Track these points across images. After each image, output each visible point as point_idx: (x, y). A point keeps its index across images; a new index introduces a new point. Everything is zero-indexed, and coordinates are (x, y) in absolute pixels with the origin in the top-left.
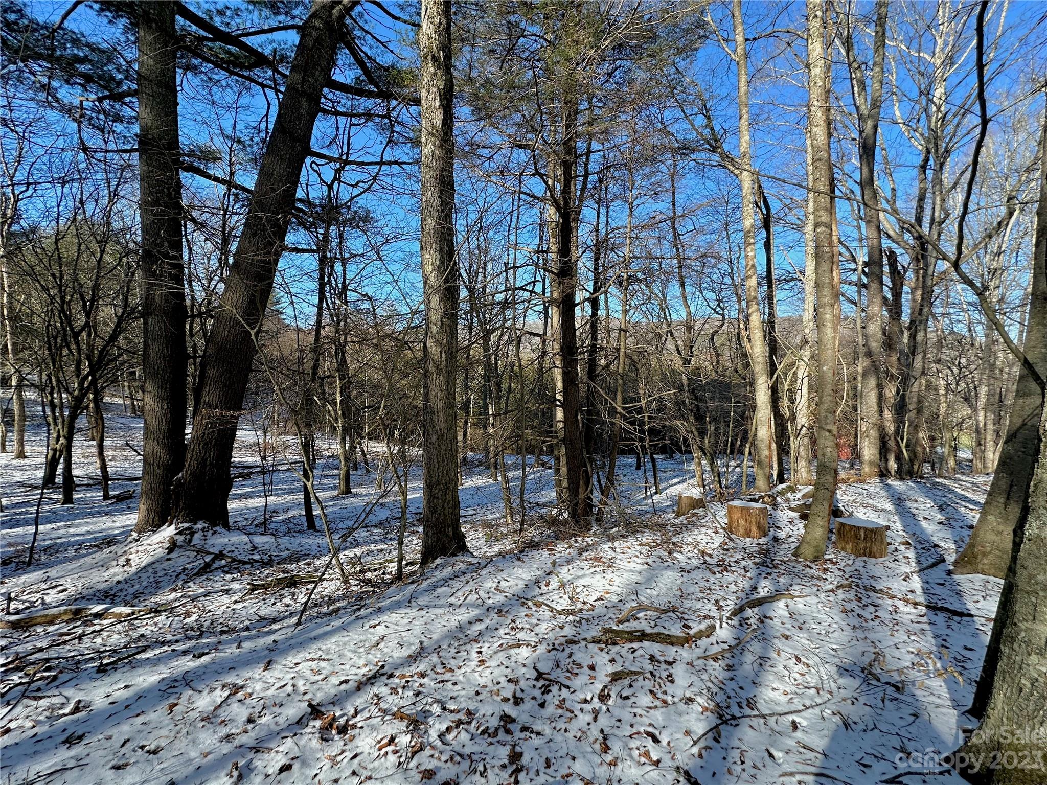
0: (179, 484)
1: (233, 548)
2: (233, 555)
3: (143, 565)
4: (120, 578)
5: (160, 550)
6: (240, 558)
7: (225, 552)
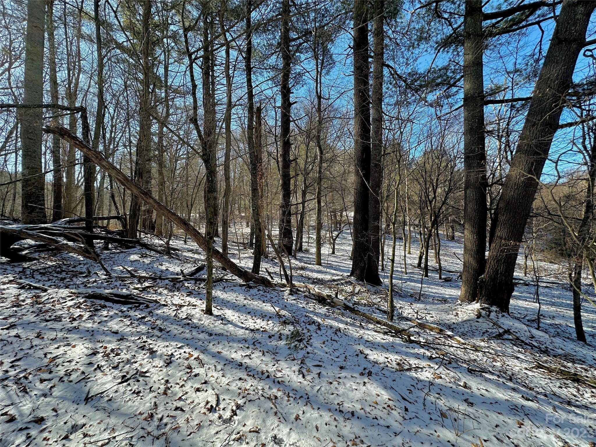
0: (482, 281)
1: (516, 331)
2: (517, 335)
3: (465, 319)
4: (454, 321)
5: (472, 314)
6: (521, 338)
7: (511, 331)
